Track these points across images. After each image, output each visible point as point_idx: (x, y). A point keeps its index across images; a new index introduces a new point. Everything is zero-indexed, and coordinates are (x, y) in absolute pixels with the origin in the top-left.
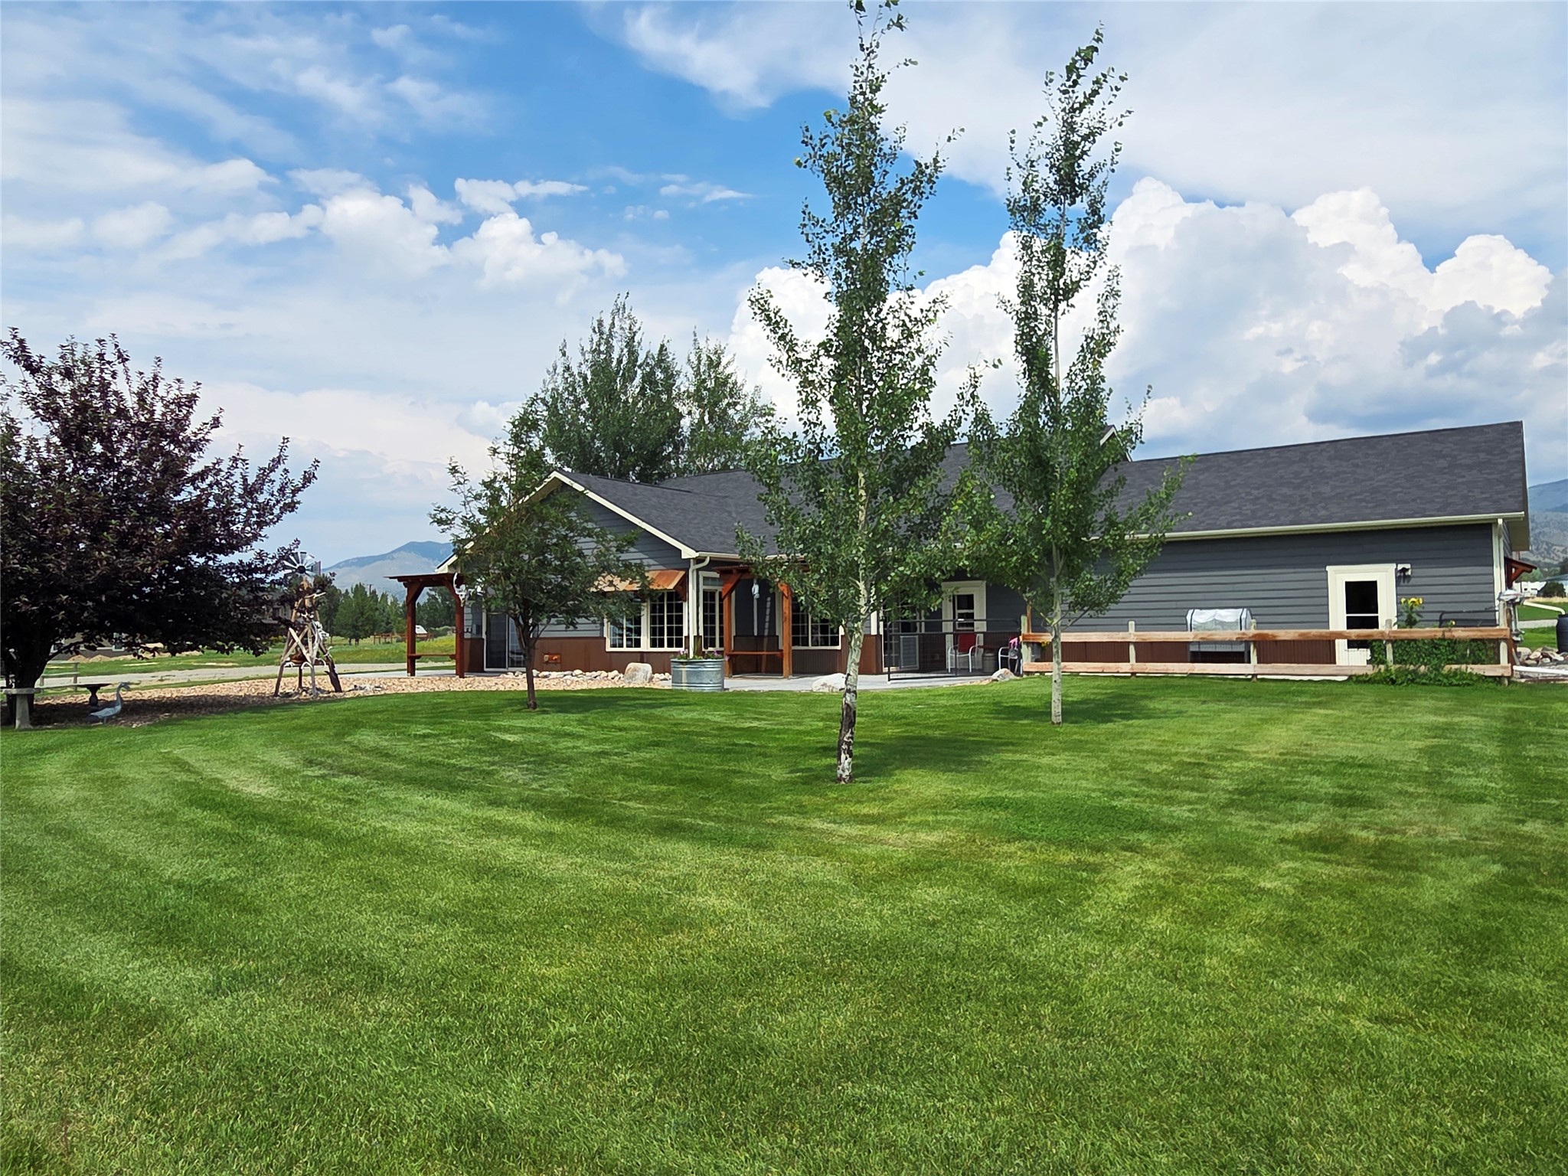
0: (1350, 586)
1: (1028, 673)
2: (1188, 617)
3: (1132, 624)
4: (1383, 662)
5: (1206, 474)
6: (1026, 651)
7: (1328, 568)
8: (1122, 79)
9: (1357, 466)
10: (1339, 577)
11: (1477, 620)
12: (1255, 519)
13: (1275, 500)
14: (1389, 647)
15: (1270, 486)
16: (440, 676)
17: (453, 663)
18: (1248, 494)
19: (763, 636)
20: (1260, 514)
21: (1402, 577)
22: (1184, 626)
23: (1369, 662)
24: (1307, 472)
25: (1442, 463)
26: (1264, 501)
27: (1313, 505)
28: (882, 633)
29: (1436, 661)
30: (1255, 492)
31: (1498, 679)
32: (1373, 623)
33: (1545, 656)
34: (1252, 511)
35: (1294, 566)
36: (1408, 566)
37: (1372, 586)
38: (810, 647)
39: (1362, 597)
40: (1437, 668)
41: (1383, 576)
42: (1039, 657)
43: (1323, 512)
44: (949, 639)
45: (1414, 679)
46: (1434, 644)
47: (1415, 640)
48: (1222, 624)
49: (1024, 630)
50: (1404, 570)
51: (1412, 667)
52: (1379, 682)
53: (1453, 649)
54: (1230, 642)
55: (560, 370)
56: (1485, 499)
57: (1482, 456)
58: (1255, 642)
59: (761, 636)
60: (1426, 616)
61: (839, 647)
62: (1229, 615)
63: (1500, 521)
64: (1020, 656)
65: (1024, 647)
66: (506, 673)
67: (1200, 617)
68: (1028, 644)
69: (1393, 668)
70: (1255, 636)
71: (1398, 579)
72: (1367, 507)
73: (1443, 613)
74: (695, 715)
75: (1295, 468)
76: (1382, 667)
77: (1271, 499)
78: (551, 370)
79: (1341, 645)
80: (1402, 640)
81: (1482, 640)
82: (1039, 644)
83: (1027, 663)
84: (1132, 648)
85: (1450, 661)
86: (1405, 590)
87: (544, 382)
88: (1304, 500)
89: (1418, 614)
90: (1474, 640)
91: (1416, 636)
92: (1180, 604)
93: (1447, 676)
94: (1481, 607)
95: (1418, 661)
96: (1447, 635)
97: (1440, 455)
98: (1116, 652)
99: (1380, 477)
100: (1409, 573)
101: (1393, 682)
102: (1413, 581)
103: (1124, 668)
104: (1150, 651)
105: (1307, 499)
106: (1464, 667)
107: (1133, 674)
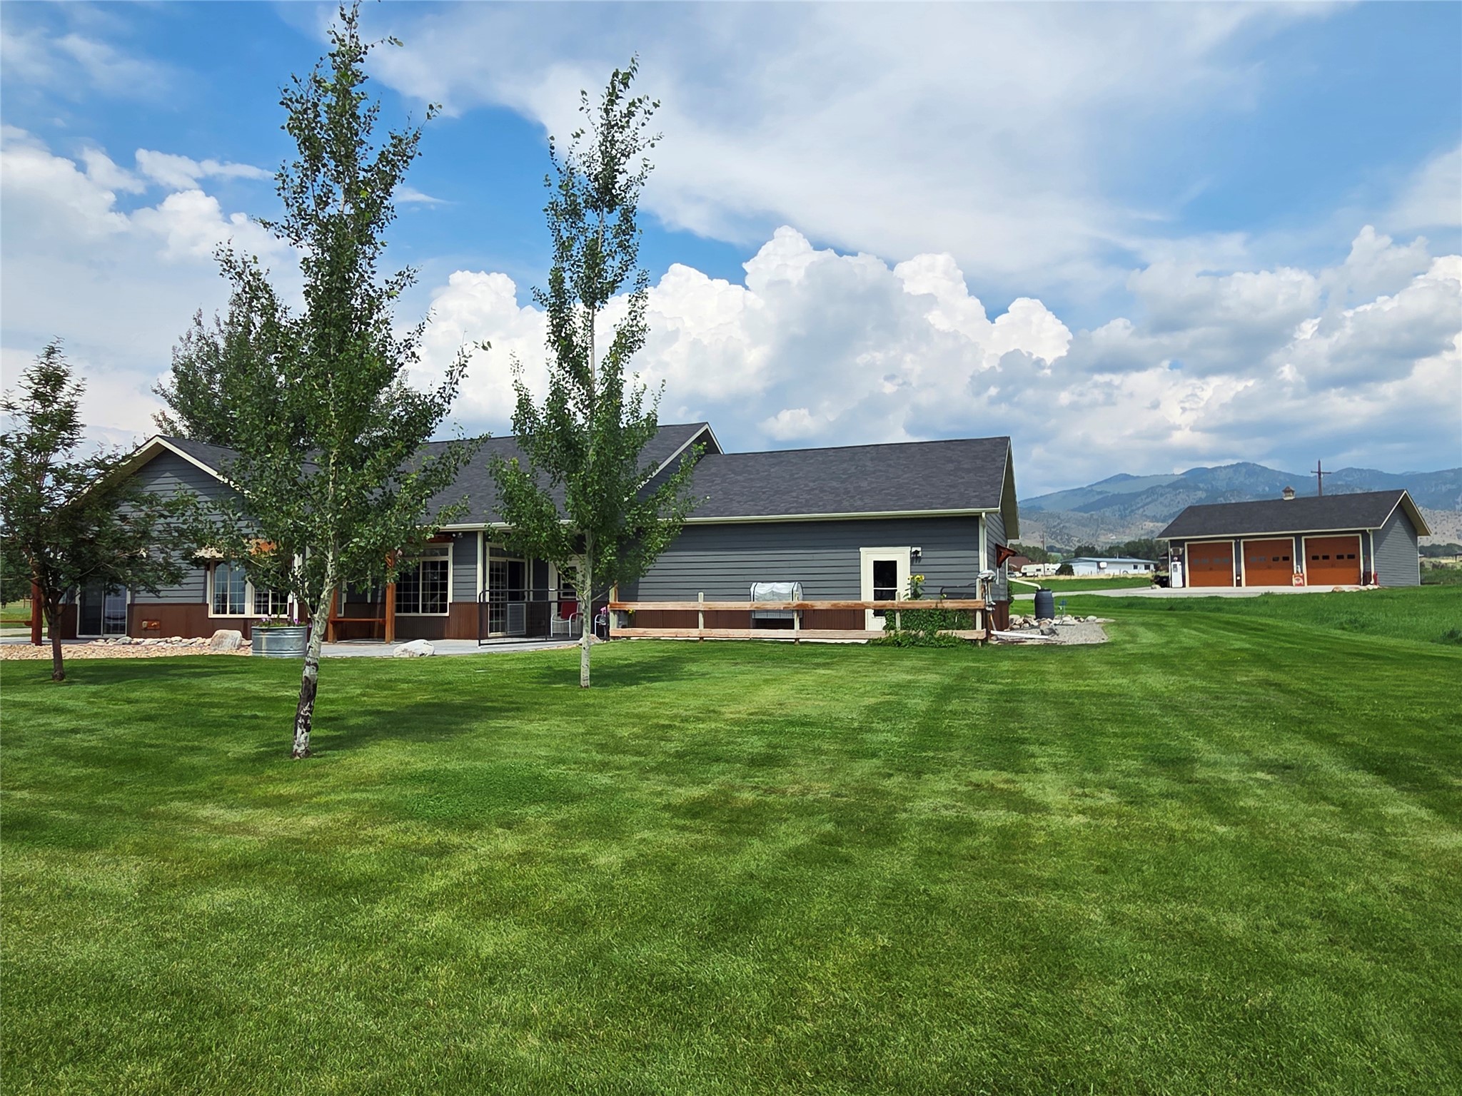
0: (877, 564)
1: (614, 638)
2: (752, 590)
3: (701, 594)
4: (893, 628)
5: (777, 468)
6: (613, 619)
7: (861, 549)
8: (656, 105)
9: (890, 466)
10: (869, 556)
11: (962, 594)
12: (808, 507)
13: (825, 491)
14: (898, 615)
15: (824, 480)
16: (18, 643)
17: (29, 631)
18: (806, 485)
19: (377, 603)
20: (811, 502)
21: (915, 558)
22: (748, 596)
23: (884, 628)
24: (853, 470)
25: (951, 467)
26: (817, 492)
27: (852, 497)
28: (487, 600)
29: (930, 627)
30: (811, 484)
31: (974, 642)
32: (892, 595)
33: (1026, 622)
34: (807, 501)
35: (835, 547)
36: (919, 549)
37: (893, 565)
38: (421, 614)
39: (885, 573)
40: (932, 633)
41: (900, 556)
42: (626, 623)
43: (859, 503)
44: (554, 606)
45: (914, 642)
46: (930, 613)
47: (918, 610)
48: (779, 595)
49: (612, 600)
50: (917, 552)
51: (914, 632)
52: (889, 645)
53: (944, 618)
54: (779, 611)
55: (194, 339)
56: (976, 496)
57: (979, 462)
58: (798, 611)
59: (374, 603)
60: (927, 590)
61: (447, 614)
62: (784, 588)
63: (983, 515)
64: (608, 621)
65: (611, 614)
66: (96, 640)
67: (761, 589)
68: (614, 612)
69: (901, 632)
70: (798, 605)
71: (912, 559)
72: (891, 500)
73: (943, 587)
74: (234, 684)
75: (845, 465)
76: (892, 632)
77: (822, 491)
78: (185, 337)
79: (869, 613)
80: (907, 610)
81: (965, 610)
82: (626, 612)
83: (614, 630)
84: (701, 616)
85: (941, 627)
86: (917, 568)
87: (174, 349)
88: (847, 492)
89: (922, 588)
90: (960, 610)
91: (917, 606)
92: (747, 578)
93: (938, 640)
94: (966, 583)
95: (917, 628)
96: (940, 606)
97: (951, 461)
98: (688, 619)
99: (906, 476)
100: (920, 555)
101: (899, 644)
102: (923, 562)
103: (694, 633)
104: (715, 619)
105: (849, 492)
106: (950, 631)
107: (701, 638)
